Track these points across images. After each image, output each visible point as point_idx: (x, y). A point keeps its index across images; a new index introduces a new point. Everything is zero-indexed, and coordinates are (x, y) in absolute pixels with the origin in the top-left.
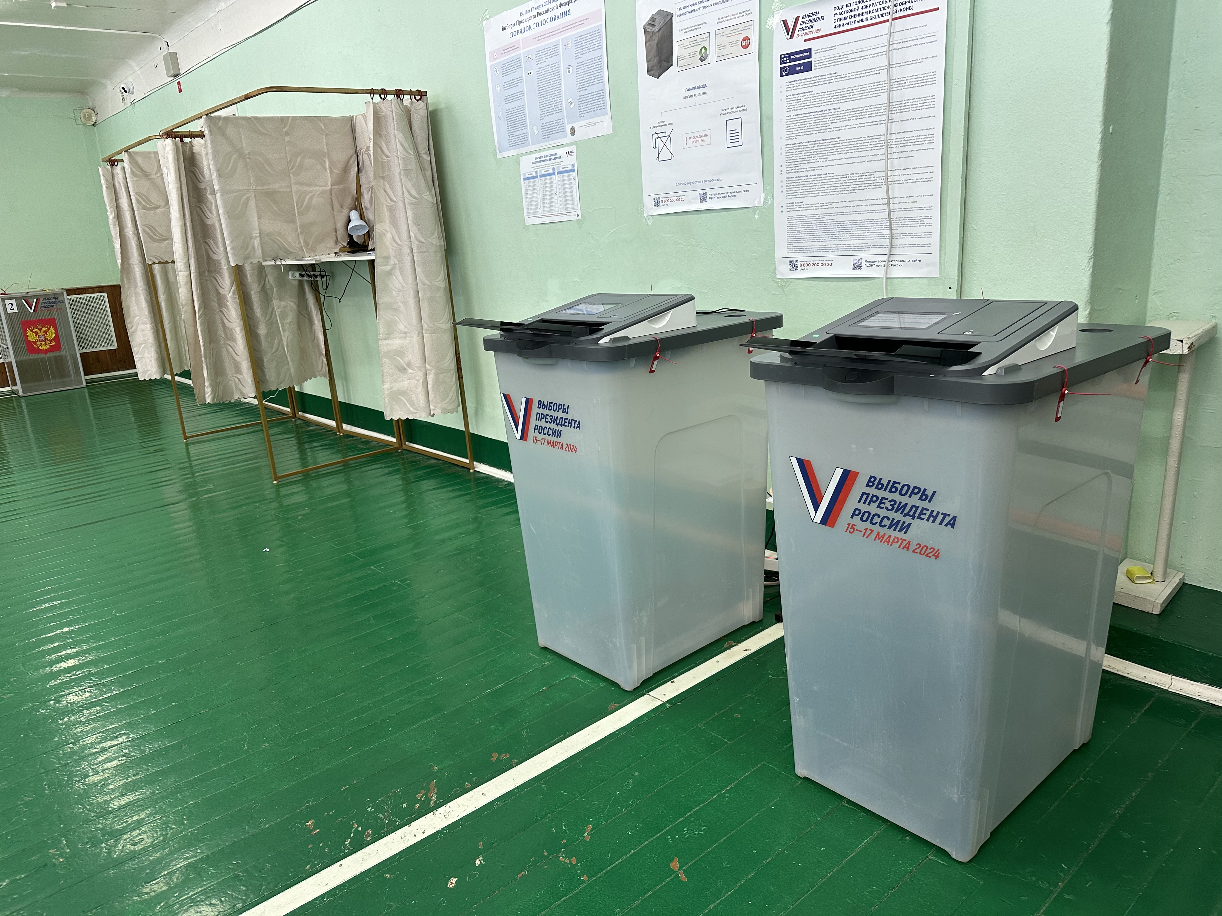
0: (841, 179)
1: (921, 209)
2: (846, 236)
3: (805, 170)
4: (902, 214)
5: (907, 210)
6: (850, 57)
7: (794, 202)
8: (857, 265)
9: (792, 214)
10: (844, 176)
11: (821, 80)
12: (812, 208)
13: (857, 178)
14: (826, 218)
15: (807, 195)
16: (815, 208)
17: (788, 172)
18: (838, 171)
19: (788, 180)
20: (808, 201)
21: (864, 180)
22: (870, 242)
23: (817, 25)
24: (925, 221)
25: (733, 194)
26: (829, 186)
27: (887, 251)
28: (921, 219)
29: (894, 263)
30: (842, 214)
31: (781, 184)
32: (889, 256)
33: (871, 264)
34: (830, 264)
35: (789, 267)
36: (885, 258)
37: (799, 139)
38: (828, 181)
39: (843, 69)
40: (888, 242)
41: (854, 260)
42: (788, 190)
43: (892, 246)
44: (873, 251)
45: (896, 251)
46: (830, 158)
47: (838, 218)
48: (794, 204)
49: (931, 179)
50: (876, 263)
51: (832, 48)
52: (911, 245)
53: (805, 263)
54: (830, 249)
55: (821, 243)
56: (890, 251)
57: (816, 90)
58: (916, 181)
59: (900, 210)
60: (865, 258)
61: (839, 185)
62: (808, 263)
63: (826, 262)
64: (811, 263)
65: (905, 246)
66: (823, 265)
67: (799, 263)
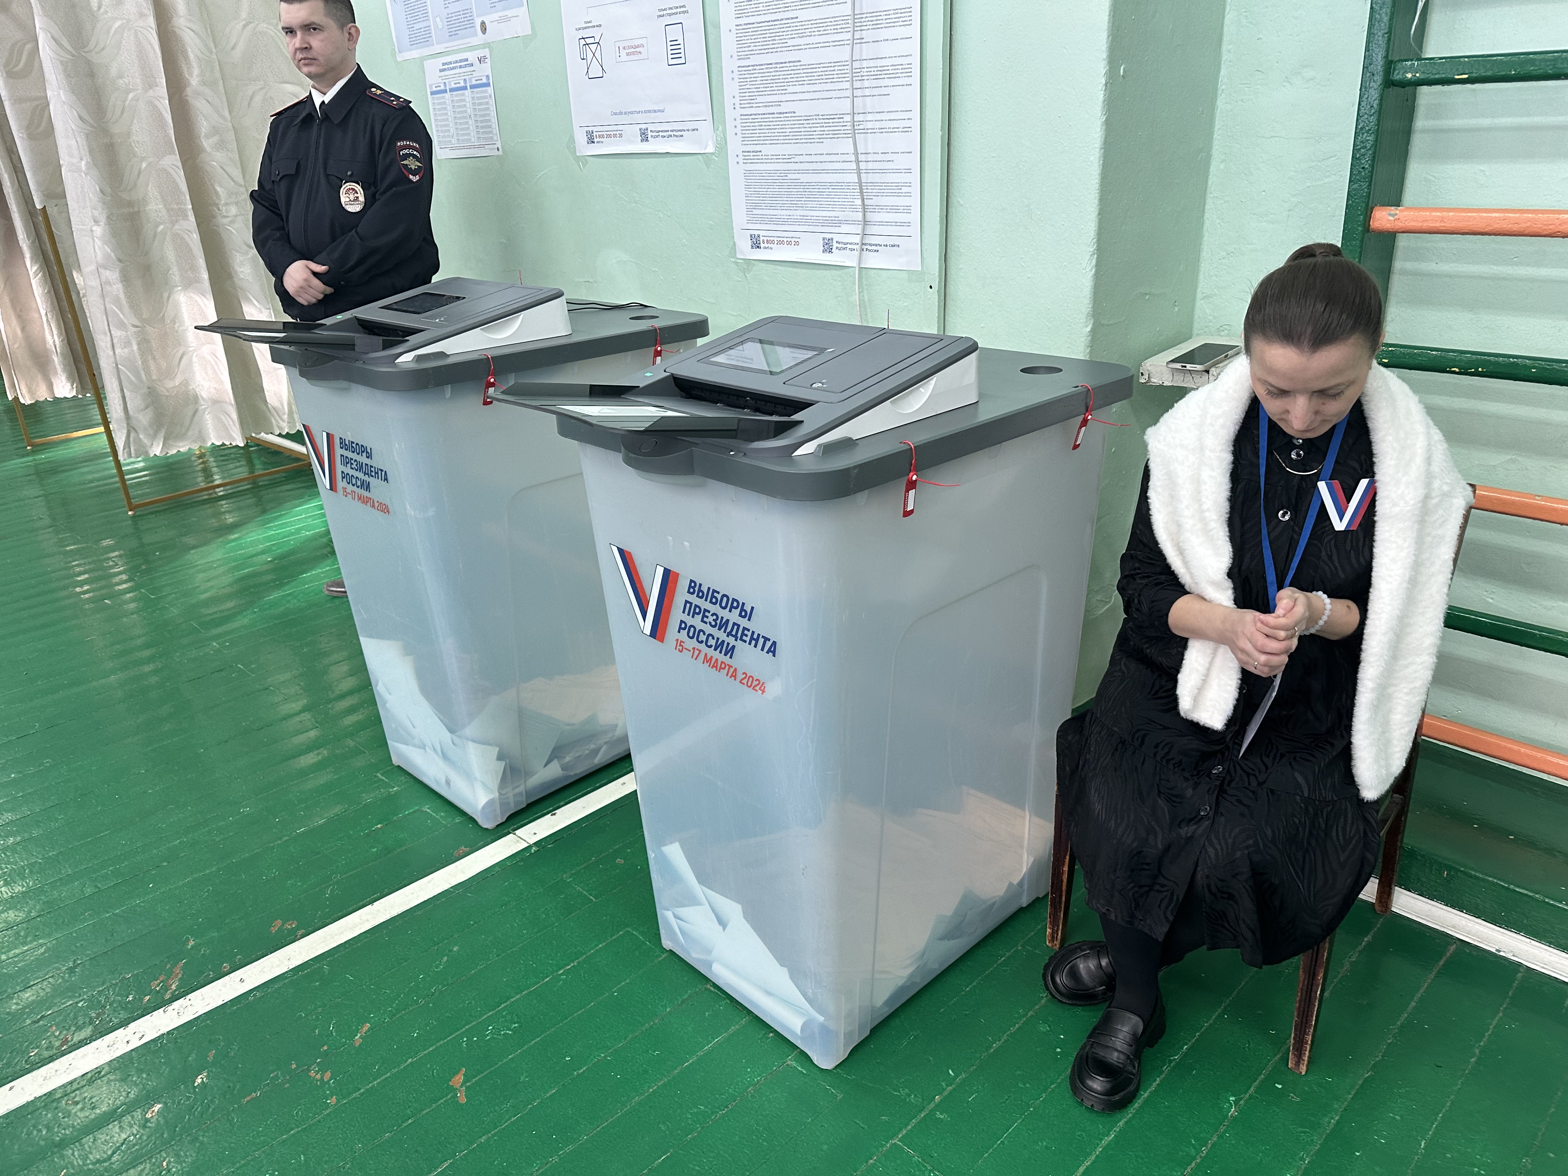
0: (805, 122)
1: (899, 171)
2: (814, 204)
3: (761, 105)
4: (876, 178)
5: (883, 171)
7: (751, 150)
8: (828, 247)
9: (749, 167)
10: (808, 118)
12: (773, 161)
13: (824, 121)
14: (790, 176)
15: (765, 142)
16: (776, 161)
17: (742, 106)
18: (803, 110)
19: (742, 117)
20: (767, 150)
21: (831, 124)
22: (842, 215)
24: (904, 189)
25: (680, 133)
26: (790, 130)
27: (859, 229)
28: (899, 186)
29: (869, 248)
30: (806, 172)
31: (735, 123)
32: (863, 237)
33: (844, 246)
34: (797, 243)
35: (750, 243)
36: (856, 239)
37: (754, 60)
38: (789, 123)
40: (860, 216)
41: (824, 239)
42: (744, 132)
43: (865, 222)
44: (845, 228)
45: (871, 230)
46: (790, 89)
47: (805, 178)
48: (751, 154)
49: (909, 129)
50: (849, 246)
52: (890, 224)
53: (769, 239)
54: (795, 222)
55: (784, 213)
56: (864, 229)
58: (891, 130)
59: (874, 171)
60: (836, 238)
61: (803, 130)
62: (772, 239)
63: (793, 240)
64: (775, 239)
65: (881, 223)
66: (789, 243)
67: (762, 238)
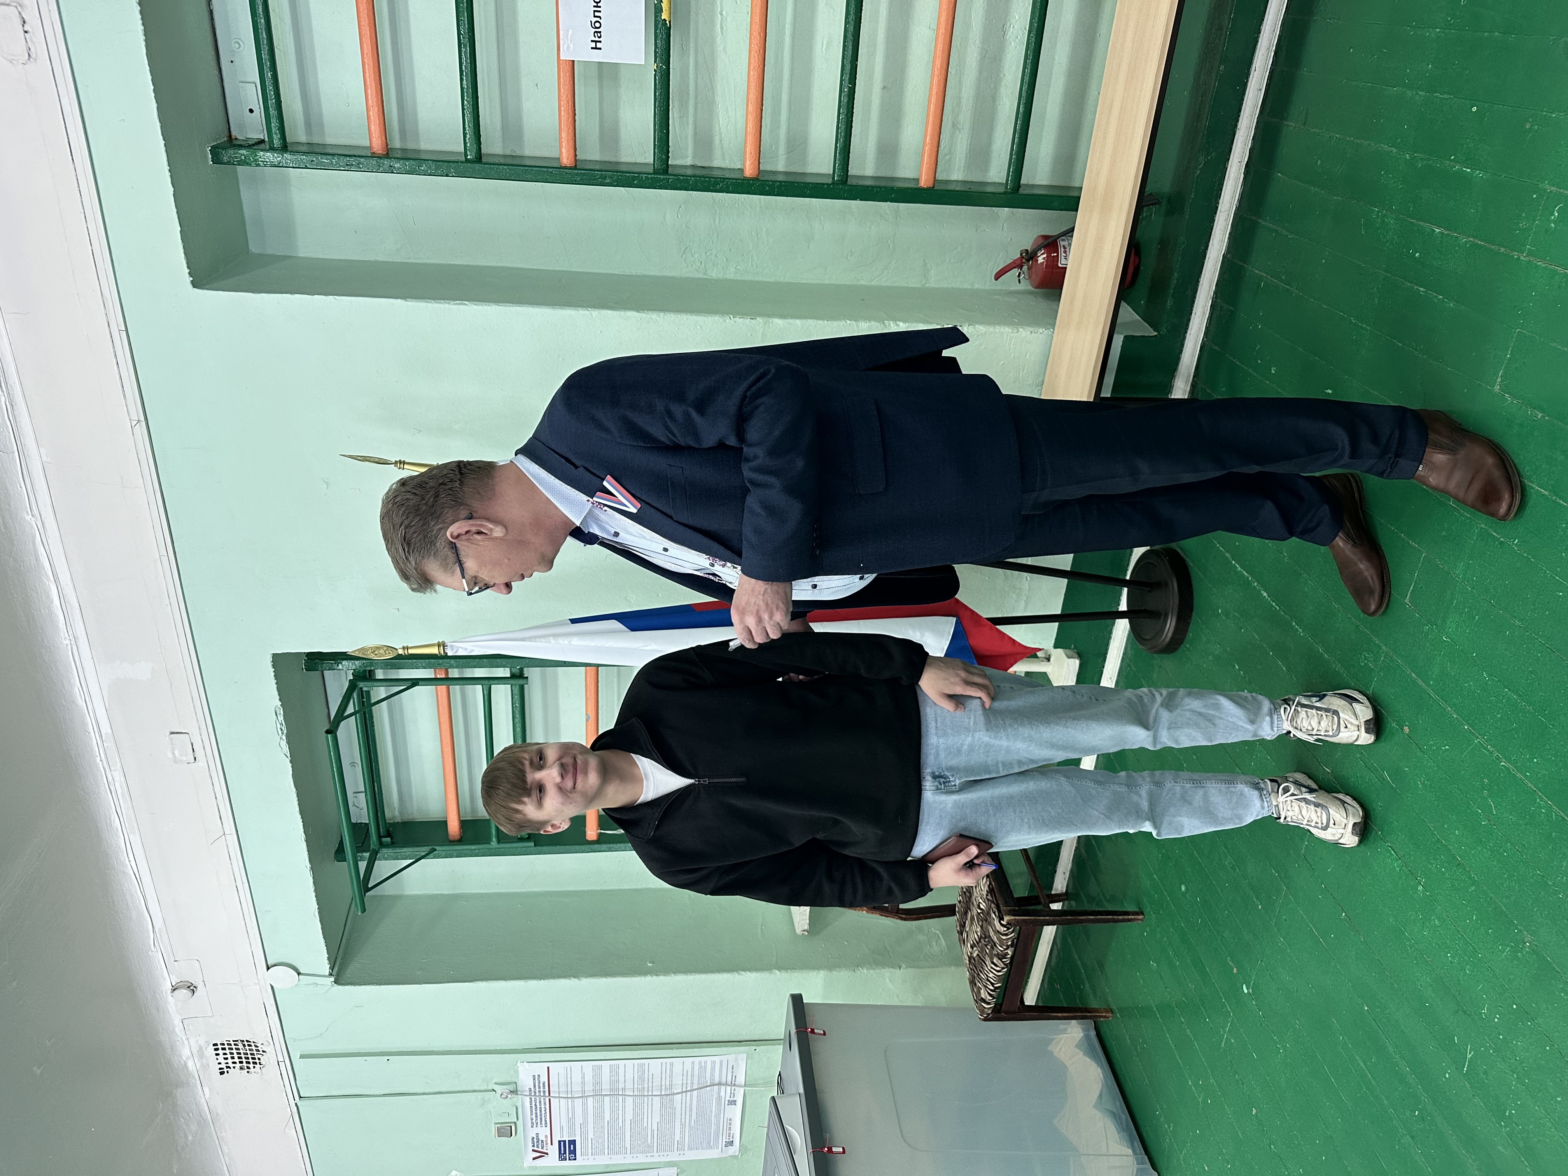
0: (663, 1119)
1: (693, 1068)
2: (708, 1111)
3: (652, 1144)
5: (692, 1076)
7: (677, 1147)
8: (733, 1103)
9: (686, 1148)
10: (662, 1115)
11: (584, 1134)
12: (683, 1134)
13: (664, 1111)
14: (693, 1124)
15: (673, 1141)
16: (683, 1131)
17: (652, 1153)
18: (657, 1118)
20: (677, 1137)
21: (666, 1107)
22: (715, 1096)
23: (542, 1138)
26: (667, 1125)
27: (723, 1088)
30: (690, 1115)
31: (661, 1157)
33: (733, 1094)
34: (730, 1120)
35: (730, 1147)
36: (729, 1088)
38: (663, 1126)
39: (579, 1120)
40: (716, 1088)
41: (728, 1105)
43: (720, 1084)
44: (723, 1094)
45: (724, 1081)
47: (694, 1117)
49: (671, 1064)
50: (732, 1091)
51: (562, 1128)
52: (721, 1071)
53: (728, 1136)
55: (713, 1127)
56: (723, 1085)
57: (591, 1135)
58: (671, 1072)
60: (728, 1098)
61: (668, 1118)
63: (728, 1122)
64: (728, 1132)
65: (720, 1076)
66: (730, 1124)
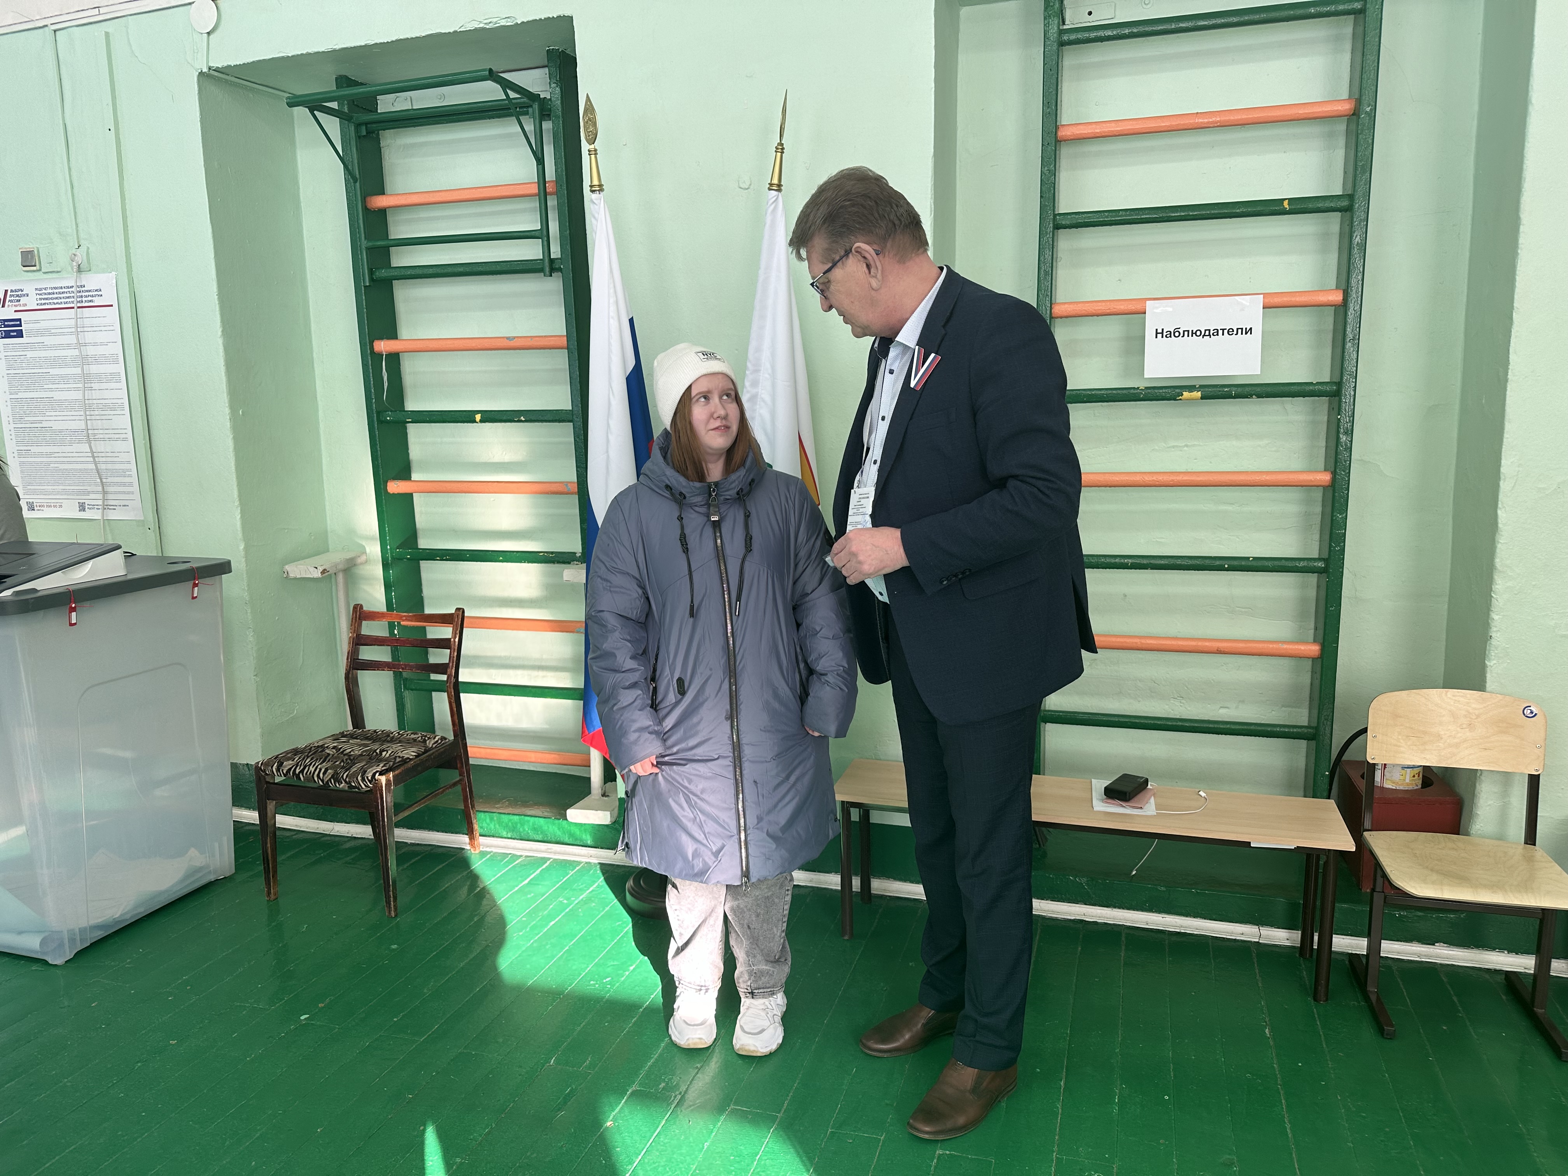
1: (122, 463)
3: (28, 422)
4: (109, 466)
5: (113, 462)
6: (53, 331)
8: (82, 508)
9: (22, 460)
10: (61, 431)
11: (31, 346)
12: (39, 456)
13: (71, 433)
14: (52, 465)
15: (32, 444)
16: (41, 456)
17: (15, 423)
18: (57, 426)
19: (16, 429)
20: (34, 449)
21: (76, 435)
22: (90, 489)
23: (23, 300)
24: (127, 473)
27: (100, 496)
28: (124, 471)
29: (109, 507)
30: (63, 463)
31: (10, 433)
32: (104, 501)
33: (92, 507)
34: (61, 506)
36: (100, 502)
37: (20, 395)
39: (48, 340)
40: (100, 489)
41: (79, 503)
42: (18, 438)
43: (105, 493)
44: (92, 496)
45: (109, 497)
46: (47, 414)
47: (62, 466)
48: (24, 452)
49: (125, 440)
50: (96, 507)
51: (37, 322)
52: (118, 493)
53: (40, 504)
54: (57, 493)
55: (50, 487)
56: (104, 496)
57: (30, 354)
60: (87, 502)
61: (58, 438)
62: (42, 504)
63: (57, 504)
64: (45, 504)
65: (114, 493)
66: (55, 506)
67: (35, 504)
